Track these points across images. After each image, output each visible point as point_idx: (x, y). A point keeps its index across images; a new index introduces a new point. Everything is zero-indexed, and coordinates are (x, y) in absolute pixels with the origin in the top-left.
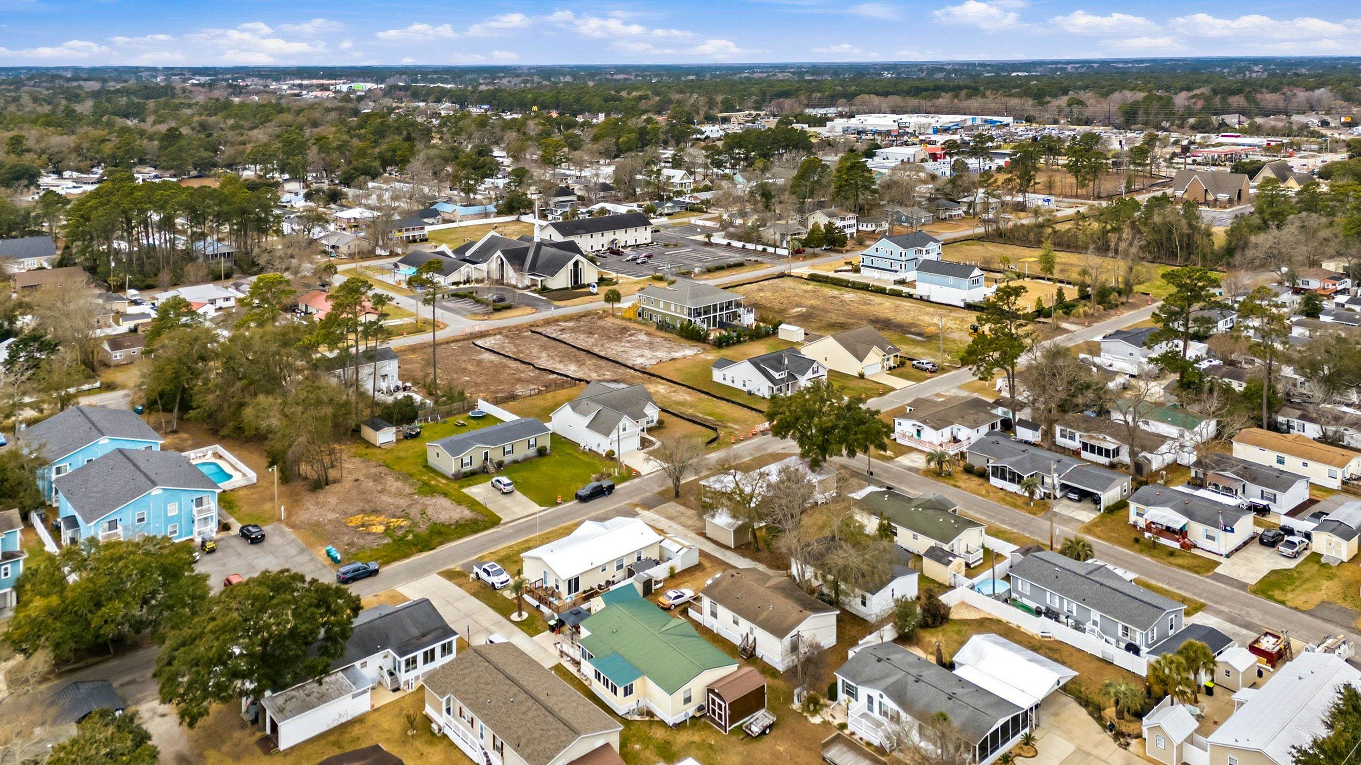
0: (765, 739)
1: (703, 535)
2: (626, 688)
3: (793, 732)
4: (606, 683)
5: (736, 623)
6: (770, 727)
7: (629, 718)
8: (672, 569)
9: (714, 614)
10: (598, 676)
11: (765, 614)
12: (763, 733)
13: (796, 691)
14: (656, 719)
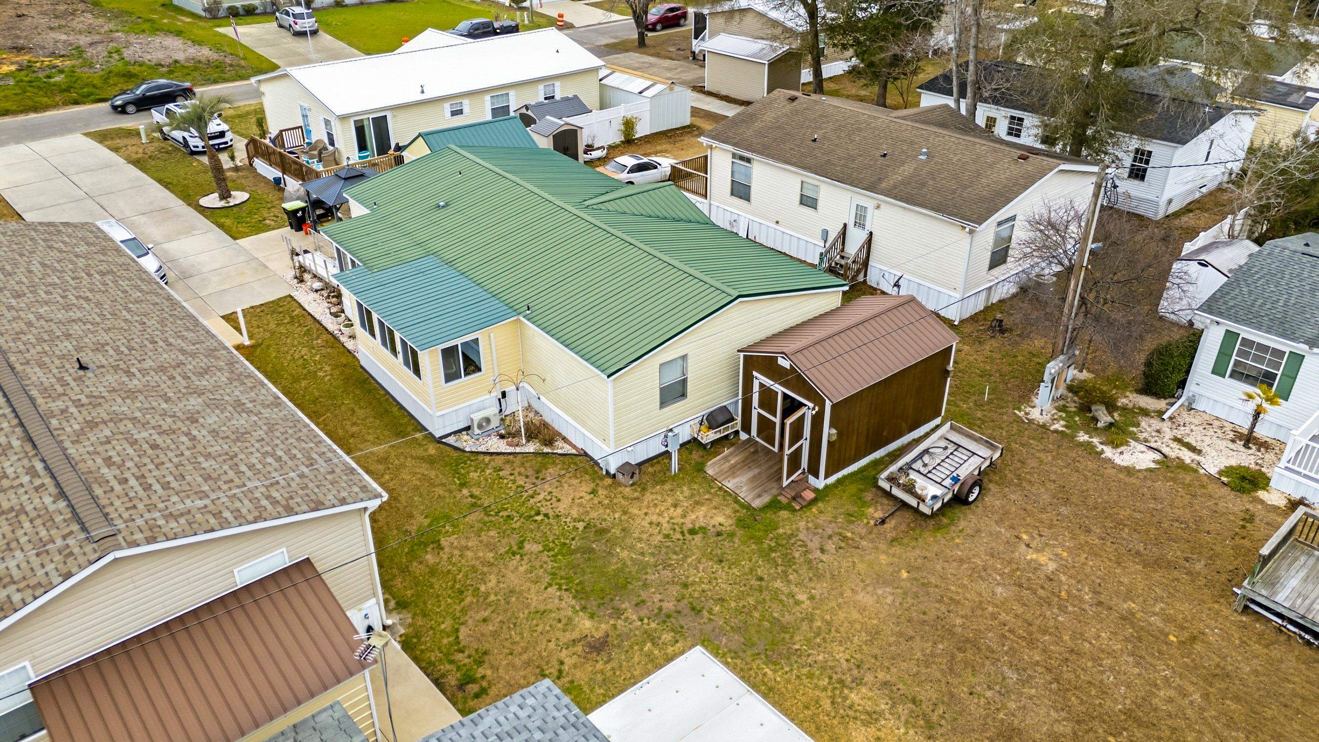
0: (967, 520)
1: (700, 89)
2: (449, 354)
3: (1063, 496)
4: (389, 340)
5: (808, 202)
6: (979, 480)
7: (467, 443)
8: (629, 125)
9: (741, 191)
10: (366, 317)
11: (907, 169)
12: (959, 500)
13: (1052, 367)
14: (561, 448)
